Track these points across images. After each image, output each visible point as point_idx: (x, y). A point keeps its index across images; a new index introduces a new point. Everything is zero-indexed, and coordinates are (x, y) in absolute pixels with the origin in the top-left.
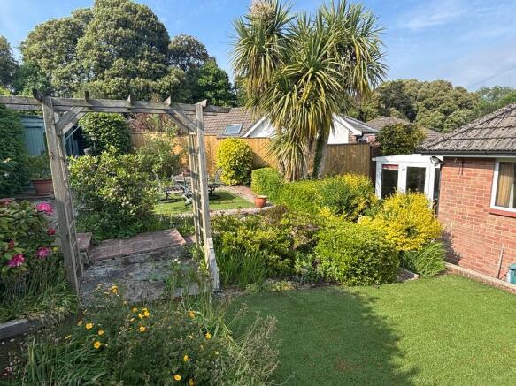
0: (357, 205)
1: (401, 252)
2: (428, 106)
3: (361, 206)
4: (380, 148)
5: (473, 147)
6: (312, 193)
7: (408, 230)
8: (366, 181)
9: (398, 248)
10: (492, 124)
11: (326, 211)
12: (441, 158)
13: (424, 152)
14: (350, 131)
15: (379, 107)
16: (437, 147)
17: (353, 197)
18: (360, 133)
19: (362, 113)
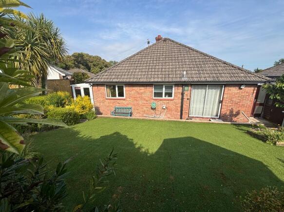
0: (65, 103)
1: (82, 115)
2: (94, 65)
3: (67, 103)
4: (74, 81)
5: (99, 81)
6: (43, 101)
7: (83, 107)
8: (68, 94)
9: (81, 114)
10: (103, 74)
11: (51, 107)
12: (92, 84)
13: (86, 83)
14: (60, 74)
15: (74, 64)
16: (90, 81)
17: (63, 100)
18: (64, 75)
19: (67, 65)
